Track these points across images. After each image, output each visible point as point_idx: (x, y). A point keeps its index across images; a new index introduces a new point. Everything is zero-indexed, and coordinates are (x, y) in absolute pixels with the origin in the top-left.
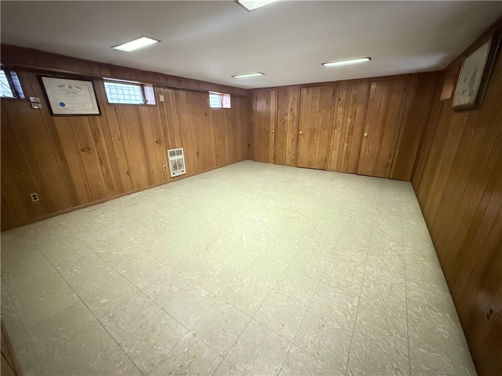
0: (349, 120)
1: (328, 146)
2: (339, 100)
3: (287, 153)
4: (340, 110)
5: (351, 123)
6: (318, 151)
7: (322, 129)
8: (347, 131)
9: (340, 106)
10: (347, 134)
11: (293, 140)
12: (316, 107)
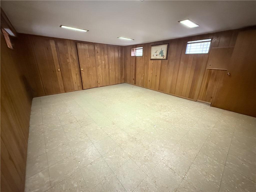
0: (103, 62)
1: (97, 75)
2: (97, 52)
3: (74, 83)
4: (99, 57)
5: (104, 63)
6: (93, 78)
7: (93, 67)
8: (103, 67)
9: (99, 55)
10: (104, 69)
11: (76, 74)
12: (87, 55)
